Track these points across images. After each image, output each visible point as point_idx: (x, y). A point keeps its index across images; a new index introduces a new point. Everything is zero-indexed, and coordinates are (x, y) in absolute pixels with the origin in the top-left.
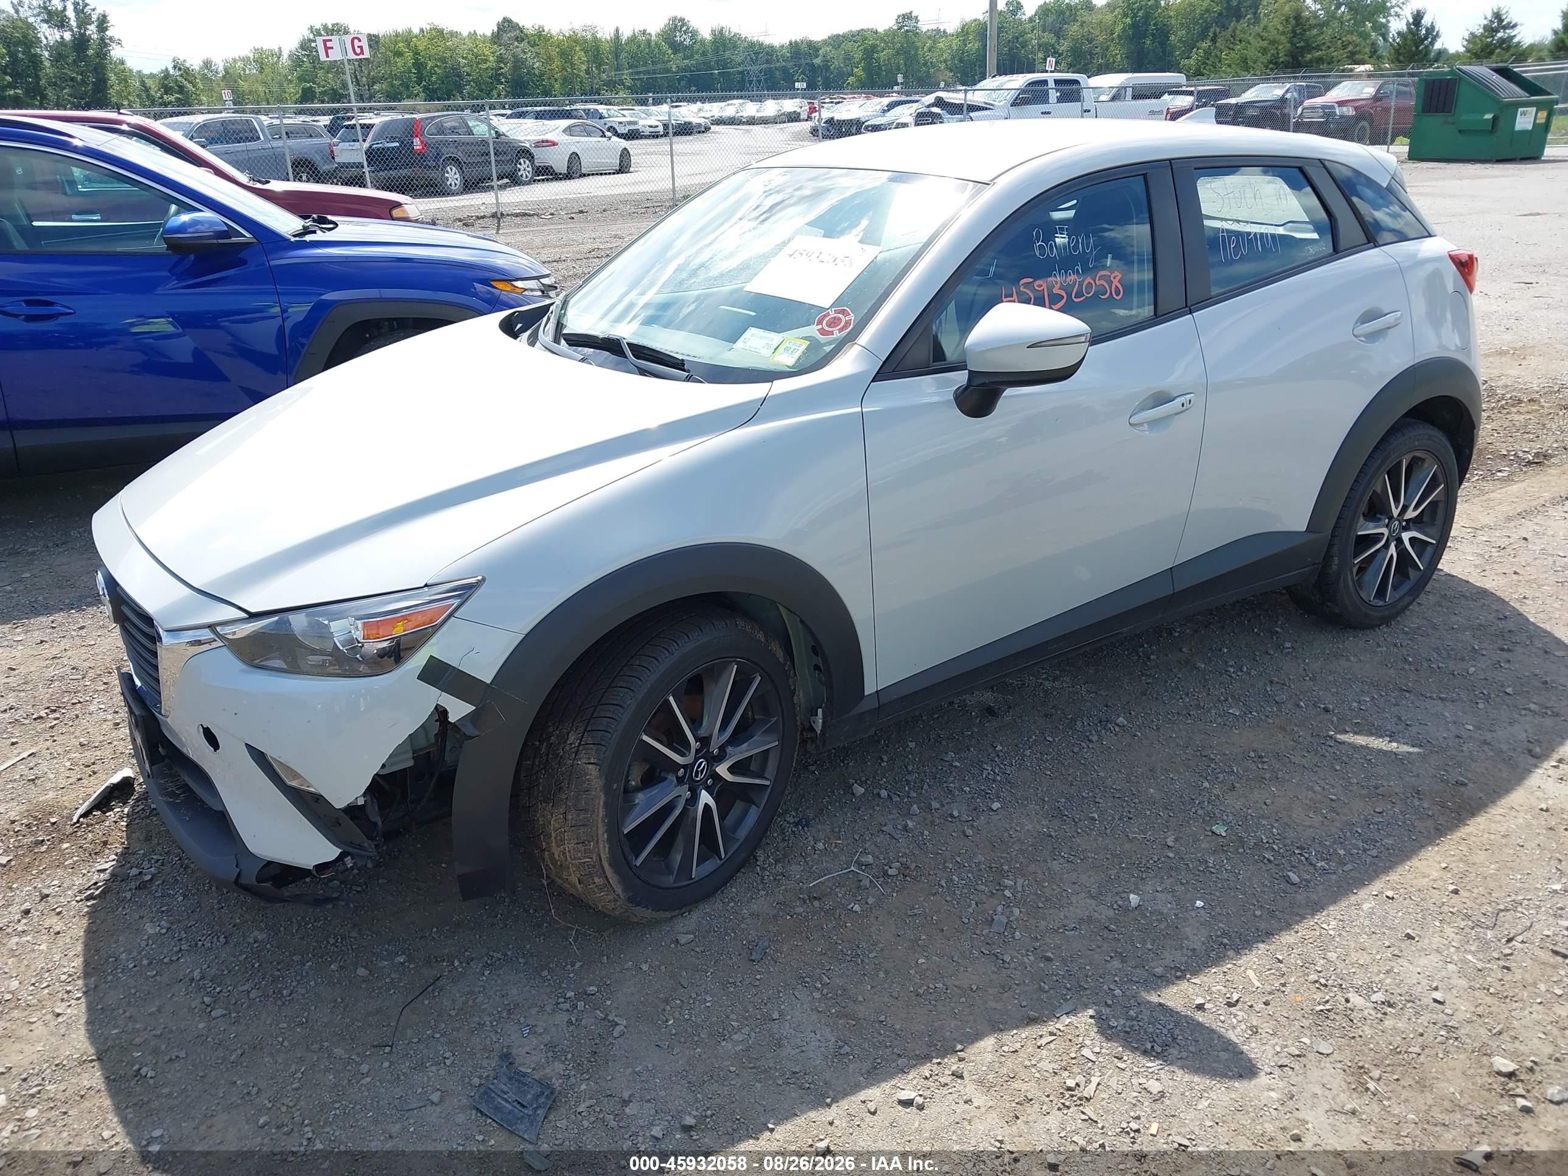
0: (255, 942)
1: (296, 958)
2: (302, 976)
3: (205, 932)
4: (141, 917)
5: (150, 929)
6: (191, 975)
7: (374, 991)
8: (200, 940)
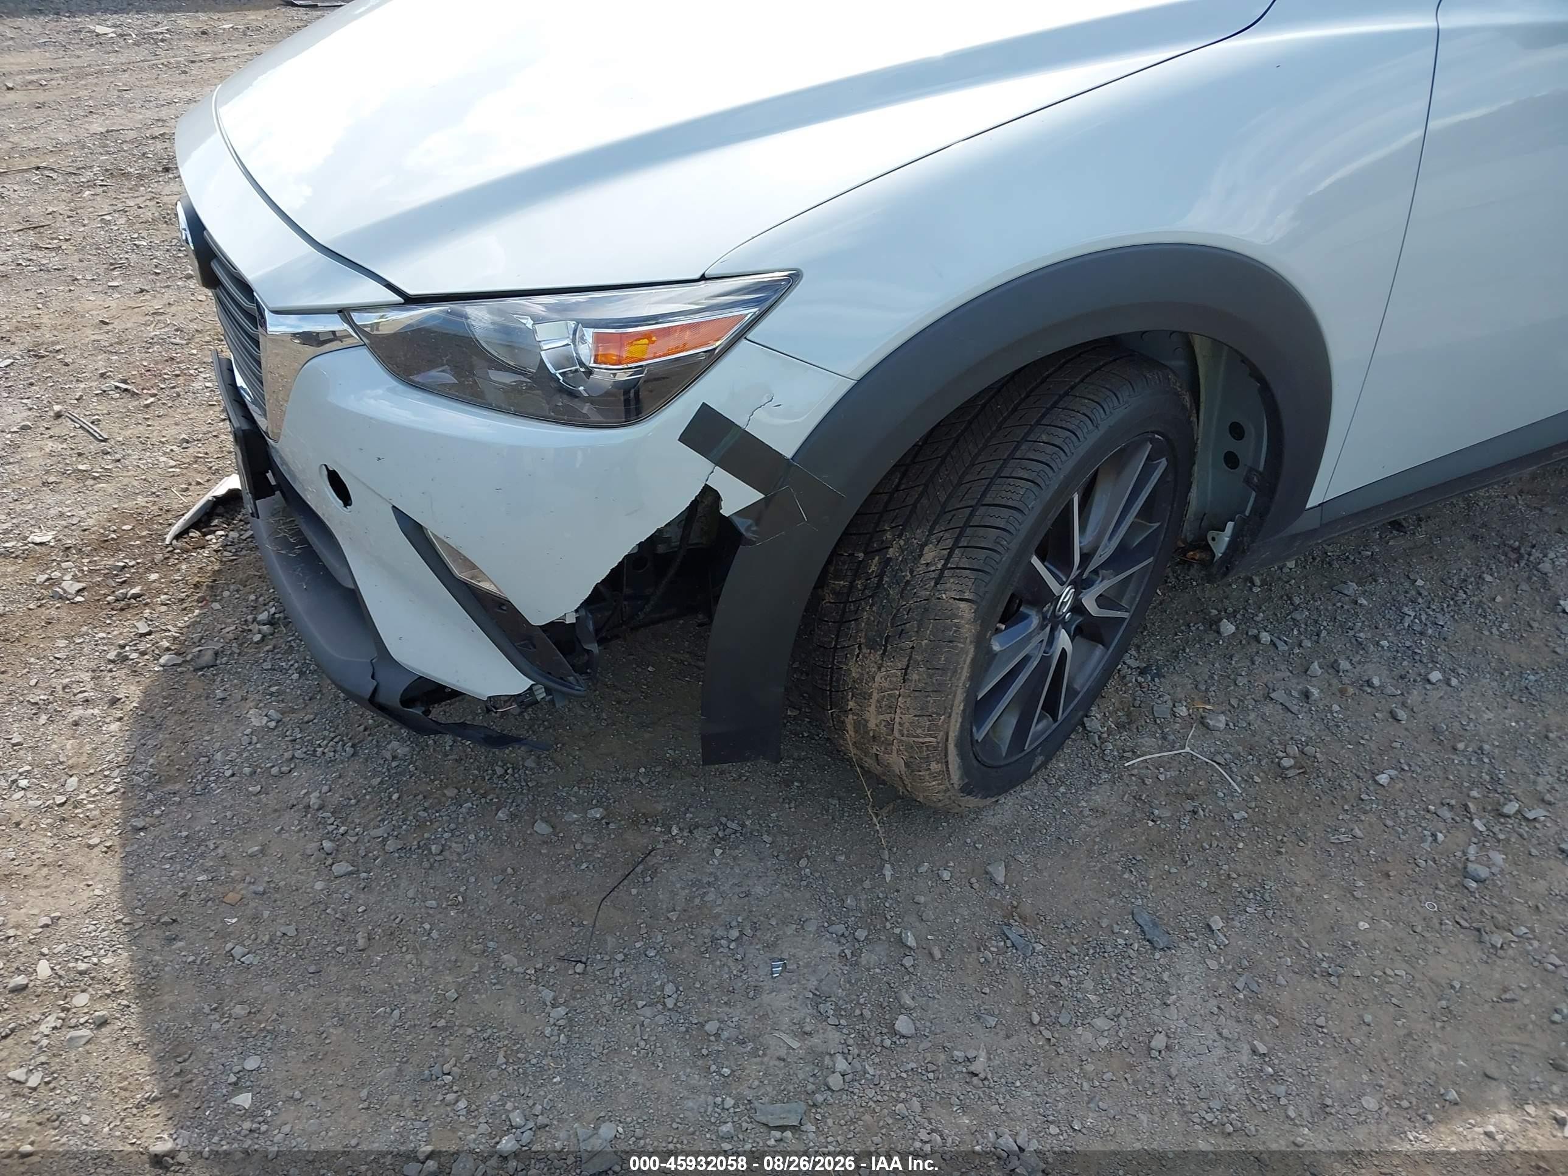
0: (394, 758)
1: (451, 792)
2: (458, 824)
3: (326, 733)
4: (244, 699)
5: (256, 719)
6: (306, 800)
7: (559, 861)
8: (319, 745)
